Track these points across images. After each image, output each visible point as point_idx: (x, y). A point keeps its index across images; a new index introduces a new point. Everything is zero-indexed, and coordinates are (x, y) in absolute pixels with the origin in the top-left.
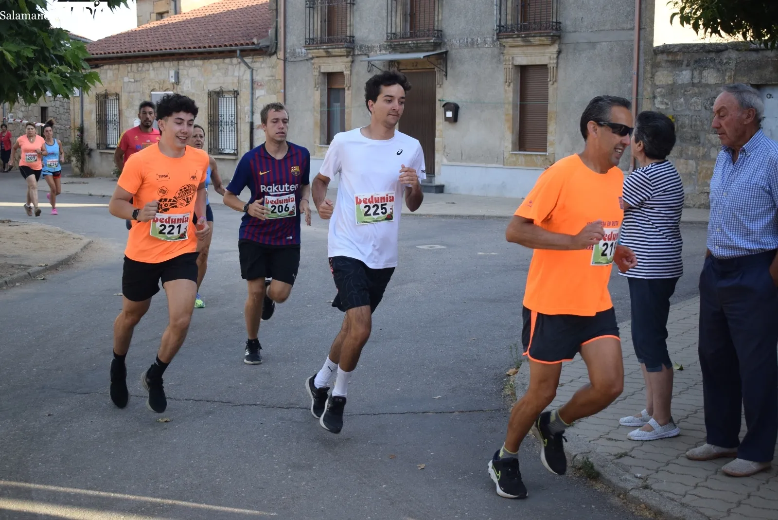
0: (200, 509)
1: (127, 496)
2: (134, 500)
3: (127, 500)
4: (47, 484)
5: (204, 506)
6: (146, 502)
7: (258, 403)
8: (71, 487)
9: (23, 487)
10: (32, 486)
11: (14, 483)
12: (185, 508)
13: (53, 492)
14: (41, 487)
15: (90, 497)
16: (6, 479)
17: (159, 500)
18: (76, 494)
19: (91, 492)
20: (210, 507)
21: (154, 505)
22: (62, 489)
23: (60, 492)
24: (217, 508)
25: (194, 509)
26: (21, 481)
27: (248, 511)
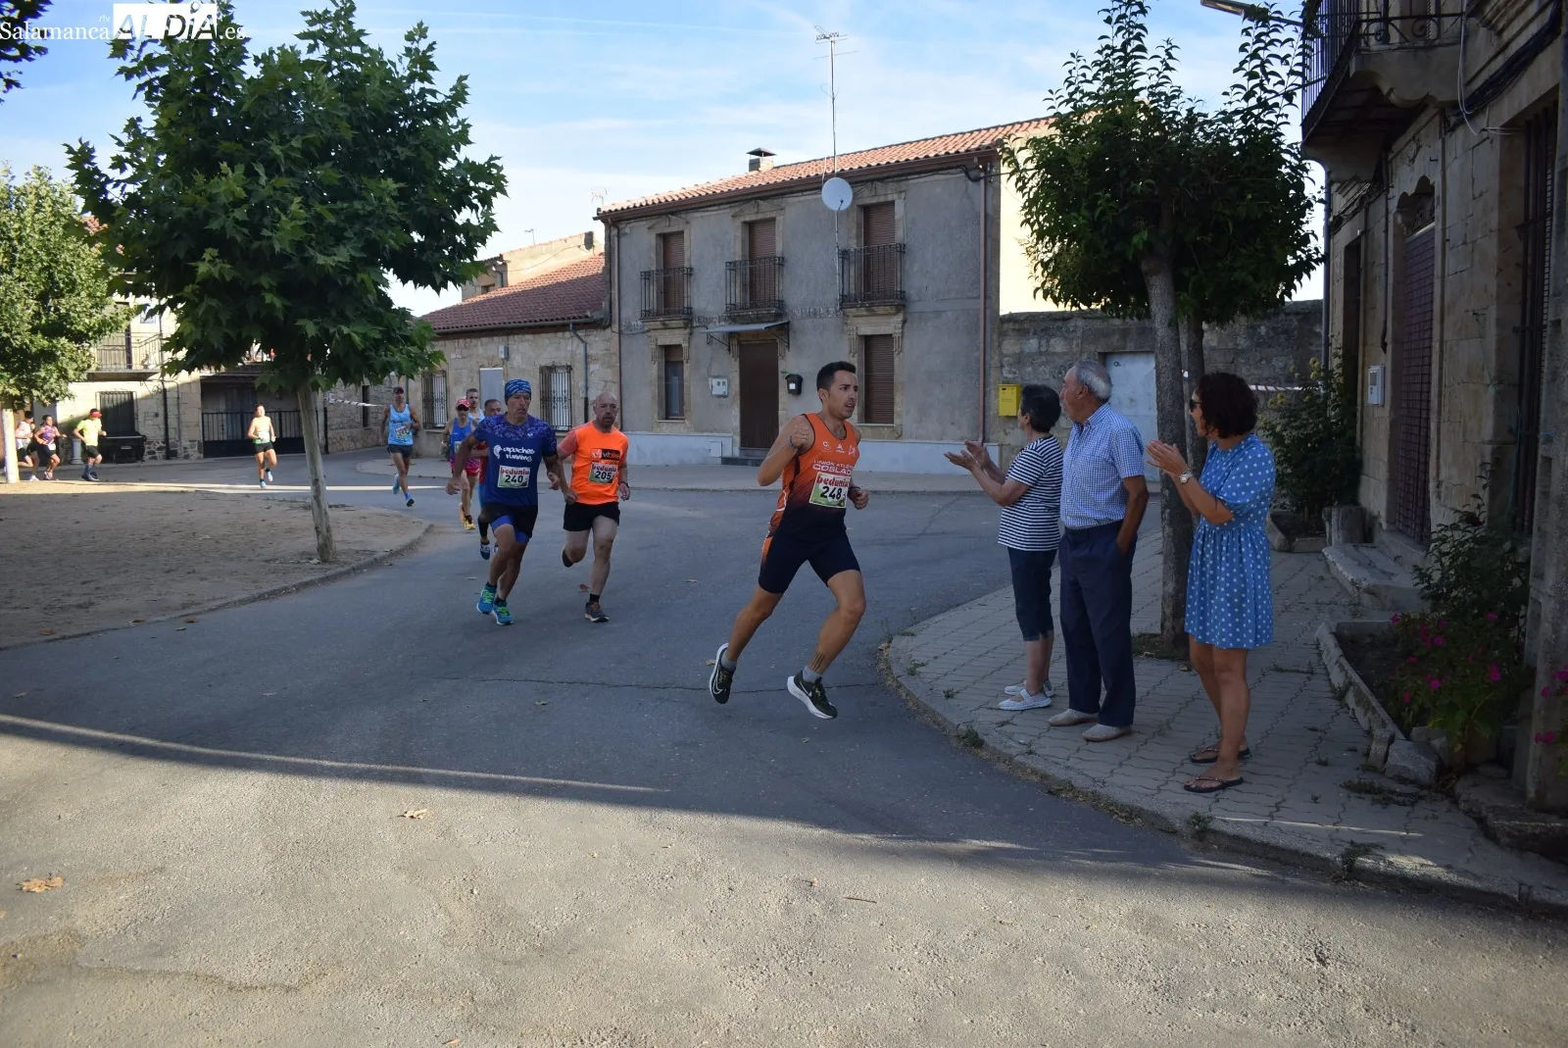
0: (592, 788)
1: (518, 778)
2: (526, 782)
3: (518, 781)
4: (436, 768)
5: (596, 785)
6: (538, 783)
7: (633, 683)
8: (460, 770)
9: (413, 772)
10: (421, 770)
11: (401, 768)
12: (579, 787)
13: (443, 776)
14: (431, 771)
15: (481, 779)
16: (393, 764)
17: (550, 781)
18: (467, 777)
19: (481, 775)
20: (602, 785)
21: (547, 785)
22: (451, 772)
23: (450, 776)
24: (610, 786)
25: (588, 788)
26: (409, 765)
27: (641, 789)
